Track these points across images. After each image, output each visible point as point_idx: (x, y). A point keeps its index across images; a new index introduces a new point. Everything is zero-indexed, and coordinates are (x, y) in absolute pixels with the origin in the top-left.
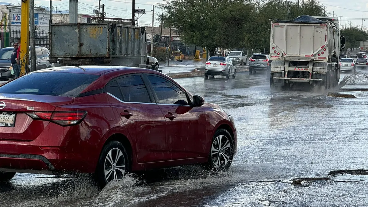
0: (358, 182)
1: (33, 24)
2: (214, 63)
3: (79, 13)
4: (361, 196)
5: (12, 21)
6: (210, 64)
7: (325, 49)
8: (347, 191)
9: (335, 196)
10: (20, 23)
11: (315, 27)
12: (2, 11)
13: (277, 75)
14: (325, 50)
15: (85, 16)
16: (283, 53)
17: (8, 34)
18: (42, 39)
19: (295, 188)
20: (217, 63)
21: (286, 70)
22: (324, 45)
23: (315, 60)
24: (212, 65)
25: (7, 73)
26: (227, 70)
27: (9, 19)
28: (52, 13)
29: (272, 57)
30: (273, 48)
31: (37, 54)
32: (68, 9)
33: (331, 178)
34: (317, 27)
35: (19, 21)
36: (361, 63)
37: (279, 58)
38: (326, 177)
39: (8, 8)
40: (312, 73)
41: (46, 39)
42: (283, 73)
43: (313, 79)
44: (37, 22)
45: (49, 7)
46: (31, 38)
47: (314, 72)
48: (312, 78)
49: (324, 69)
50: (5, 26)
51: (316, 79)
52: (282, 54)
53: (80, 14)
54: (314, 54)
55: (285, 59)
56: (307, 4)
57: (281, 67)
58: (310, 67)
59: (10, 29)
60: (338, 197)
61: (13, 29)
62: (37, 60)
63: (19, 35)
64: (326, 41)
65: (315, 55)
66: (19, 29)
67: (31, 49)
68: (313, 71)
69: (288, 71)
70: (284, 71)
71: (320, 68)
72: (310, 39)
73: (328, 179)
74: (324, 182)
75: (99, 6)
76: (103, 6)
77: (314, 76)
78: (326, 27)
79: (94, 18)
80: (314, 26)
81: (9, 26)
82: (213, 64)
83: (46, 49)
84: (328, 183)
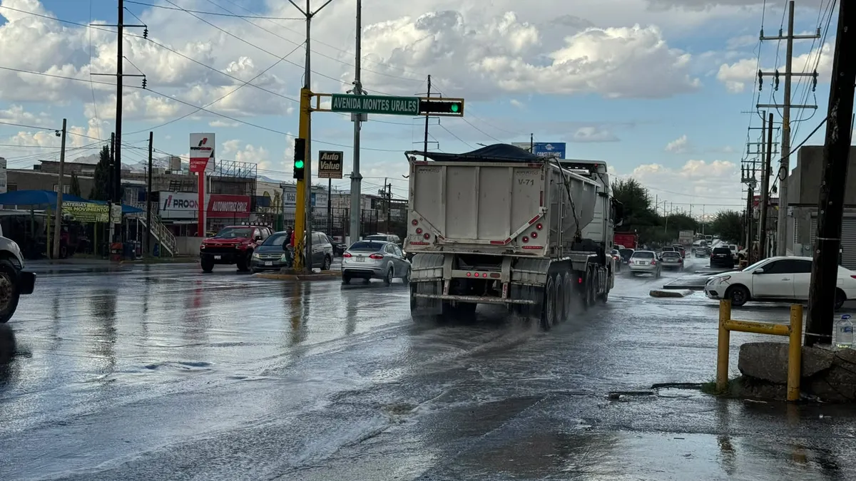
0: (686, 398)
1: (310, 206)
2: (357, 254)
3: (362, 193)
4: (691, 415)
5: (286, 201)
6: (351, 256)
7: (539, 224)
8: (673, 408)
9: (660, 414)
10: (295, 204)
11: (516, 170)
12: (275, 191)
13: (427, 287)
14: (539, 227)
15: (368, 196)
16: (437, 235)
17: (280, 217)
18: (319, 222)
19: (611, 404)
20: (363, 254)
21: (447, 277)
22: (538, 216)
23: (514, 251)
24: (354, 258)
25: (279, 261)
26: (385, 268)
27: (283, 200)
28: (332, 193)
29: (412, 243)
30: (415, 222)
31: (313, 240)
32: (350, 189)
33: (655, 392)
34: (521, 170)
35: (293, 202)
36: (669, 260)
37: (428, 246)
38: (648, 391)
39: (281, 187)
40: (509, 284)
41: (324, 223)
42: (439, 284)
43: (510, 301)
44: (314, 203)
45: (328, 185)
46: (307, 222)
47: (515, 281)
48: (509, 296)
49: (538, 274)
50: (278, 207)
51: (518, 301)
52: (436, 237)
53: (363, 195)
54: (513, 237)
55: (442, 250)
56: (626, 186)
57: (434, 269)
58: (505, 270)
59: (283, 210)
60: (664, 416)
61: (286, 210)
62: (313, 247)
63: (292, 218)
64: (541, 205)
65: (516, 239)
66: (294, 210)
67: (306, 234)
68: (511, 280)
69: (450, 278)
70: (442, 278)
71: (530, 273)
72: (504, 200)
73: (651, 393)
74: (645, 397)
75: (386, 186)
76: (390, 186)
77: (514, 292)
78: (543, 170)
79: (379, 199)
80: (514, 168)
81: (282, 207)
82: (357, 257)
83: (324, 234)
84: (651, 398)
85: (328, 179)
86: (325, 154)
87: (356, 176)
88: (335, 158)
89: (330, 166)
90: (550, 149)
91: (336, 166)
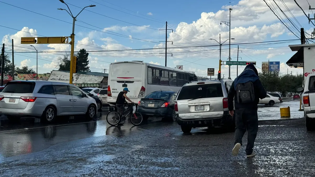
85: (210, 76)
86: (209, 69)
87: (229, 78)
88: (212, 70)
89: (211, 72)
90: (275, 64)
91: (213, 72)
